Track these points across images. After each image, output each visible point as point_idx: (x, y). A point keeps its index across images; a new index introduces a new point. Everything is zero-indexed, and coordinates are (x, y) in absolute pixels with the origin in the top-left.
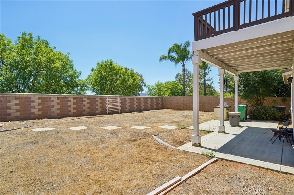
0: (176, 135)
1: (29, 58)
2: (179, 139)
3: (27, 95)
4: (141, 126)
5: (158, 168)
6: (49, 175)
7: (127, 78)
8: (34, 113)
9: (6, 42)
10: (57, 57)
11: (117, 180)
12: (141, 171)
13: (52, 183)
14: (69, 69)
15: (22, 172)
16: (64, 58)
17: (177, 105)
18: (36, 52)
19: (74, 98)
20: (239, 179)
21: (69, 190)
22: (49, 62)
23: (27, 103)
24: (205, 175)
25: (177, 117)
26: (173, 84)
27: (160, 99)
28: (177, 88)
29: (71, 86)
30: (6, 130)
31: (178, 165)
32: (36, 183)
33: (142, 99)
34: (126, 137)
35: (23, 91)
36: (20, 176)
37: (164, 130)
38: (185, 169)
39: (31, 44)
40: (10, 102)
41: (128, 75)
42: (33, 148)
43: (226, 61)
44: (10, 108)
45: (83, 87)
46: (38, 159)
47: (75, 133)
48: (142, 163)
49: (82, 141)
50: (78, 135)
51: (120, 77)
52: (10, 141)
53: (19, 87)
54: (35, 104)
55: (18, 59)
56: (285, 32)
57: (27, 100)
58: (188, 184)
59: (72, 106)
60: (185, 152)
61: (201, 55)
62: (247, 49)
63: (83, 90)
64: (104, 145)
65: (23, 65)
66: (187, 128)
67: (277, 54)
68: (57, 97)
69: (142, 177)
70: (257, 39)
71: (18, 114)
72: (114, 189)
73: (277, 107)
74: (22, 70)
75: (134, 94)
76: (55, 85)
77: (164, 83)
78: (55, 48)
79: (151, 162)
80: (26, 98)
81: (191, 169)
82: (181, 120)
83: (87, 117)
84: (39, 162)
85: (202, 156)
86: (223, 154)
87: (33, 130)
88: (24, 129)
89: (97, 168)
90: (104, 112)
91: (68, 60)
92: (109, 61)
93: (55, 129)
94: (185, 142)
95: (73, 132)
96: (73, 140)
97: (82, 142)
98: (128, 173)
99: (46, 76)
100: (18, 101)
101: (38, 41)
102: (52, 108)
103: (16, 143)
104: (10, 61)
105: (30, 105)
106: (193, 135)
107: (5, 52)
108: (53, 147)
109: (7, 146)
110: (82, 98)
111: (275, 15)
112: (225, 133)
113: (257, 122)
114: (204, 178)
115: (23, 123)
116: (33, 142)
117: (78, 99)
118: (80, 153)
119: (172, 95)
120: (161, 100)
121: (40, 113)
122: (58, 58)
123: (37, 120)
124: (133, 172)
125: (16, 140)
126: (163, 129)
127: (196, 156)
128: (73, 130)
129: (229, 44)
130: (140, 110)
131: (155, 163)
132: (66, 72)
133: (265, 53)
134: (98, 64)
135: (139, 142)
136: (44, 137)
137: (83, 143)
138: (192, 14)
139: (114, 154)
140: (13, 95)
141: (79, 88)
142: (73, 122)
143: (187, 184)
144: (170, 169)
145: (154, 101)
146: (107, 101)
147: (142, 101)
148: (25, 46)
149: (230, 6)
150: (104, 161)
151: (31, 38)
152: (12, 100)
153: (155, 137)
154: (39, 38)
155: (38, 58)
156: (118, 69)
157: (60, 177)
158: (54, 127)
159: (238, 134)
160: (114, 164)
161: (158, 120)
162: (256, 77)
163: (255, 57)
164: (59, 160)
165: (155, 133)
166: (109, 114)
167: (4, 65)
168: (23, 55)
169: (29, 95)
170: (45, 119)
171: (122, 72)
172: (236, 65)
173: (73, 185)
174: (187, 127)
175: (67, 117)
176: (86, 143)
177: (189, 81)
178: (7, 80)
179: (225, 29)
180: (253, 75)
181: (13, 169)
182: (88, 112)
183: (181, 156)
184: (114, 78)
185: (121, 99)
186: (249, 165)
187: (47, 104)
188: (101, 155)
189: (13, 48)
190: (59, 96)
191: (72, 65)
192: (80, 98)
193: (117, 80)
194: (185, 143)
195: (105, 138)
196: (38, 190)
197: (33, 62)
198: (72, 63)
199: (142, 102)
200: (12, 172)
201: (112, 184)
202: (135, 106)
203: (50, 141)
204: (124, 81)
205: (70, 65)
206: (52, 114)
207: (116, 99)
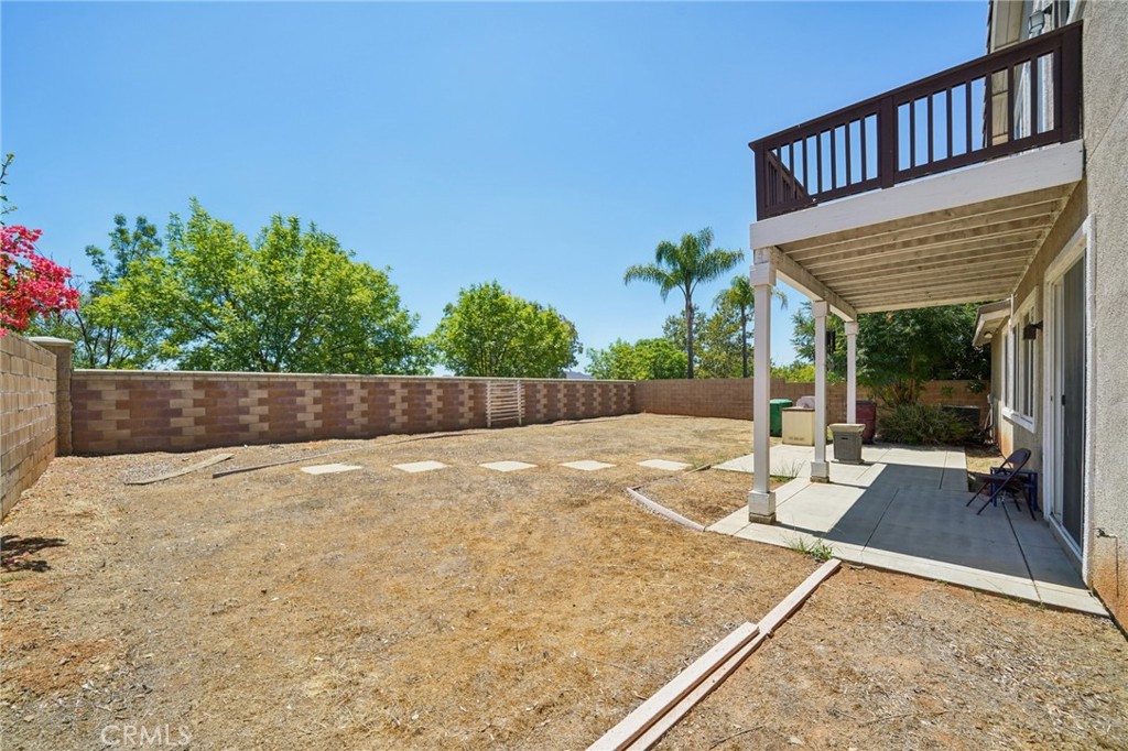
0: (693, 489)
1: (291, 280)
2: (703, 499)
3: (287, 377)
4: (587, 461)
5: (675, 591)
6: (363, 604)
7: (537, 330)
8: (303, 424)
9: (235, 241)
10: (359, 277)
11: (563, 628)
12: (628, 602)
13: (377, 629)
14: (388, 310)
15: (291, 594)
16: (376, 279)
17: (672, 404)
18: (308, 264)
19: (404, 386)
20: (933, 629)
21: (429, 656)
22: (338, 290)
23: (288, 398)
24: (821, 617)
25: (679, 436)
26: (658, 345)
27: (626, 387)
28: (668, 357)
29: (393, 353)
30: (238, 468)
31: (732, 582)
32: (333, 631)
33: (579, 387)
34: (554, 492)
35: (276, 368)
36: (288, 606)
37: (654, 474)
38: (755, 596)
39: (295, 243)
40: (246, 394)
41: (542, 323)
42: (310, 521)
43: (834, 281)
44: (246, 411)
45: (424, 355)
46: (328, 556)
47: (415, 480)
48: (622, 574)
49: (438, 504)
50: (423, 487)
51: (521, 327)
52: (251, 499)
53: (266, 356)
54: (307, 400)
55: (263, 284)
56: (1035, 192)
57: (286, 390)
58: (781, 646)
59: (398, 407)
60: (736, 542)
61: (777, 259)
62: (906, 244)
63: (423, 364)
64: (497, 515)
65: (276, 299)
66: (715, 467)
67: (987, 259)
68: (362, 383)
69: (636, 621)
70: (947, 212)
71: (266, 426)
72: (560, 660)
73: (958, 410)
74: (274, 313)
75: (555, 375)
76: (352, 351)
77: (633, 343)
78: (353, 254)
79: (648, 573)
80: (284, 384)
81: (777, 596)
82: (691, 443)
83: (436, 434)
84: (331, 564)
85: (792, 555)
86: (848, 545)
87: (305, 470)
88: (283, 467)
89: (495, 587)
90: (480, 422)
91: (387, 285)
92: (491, 286)
93: (359, 467)
94: (724, 508)
95: (410, 476)
96: (413, 499)
97: (438, 506)
98: (589, 607)
99: (330, 326)
100: (264, 394)
101: (312, 236)
102: (348, 413)
103: (268, 504)
104: (246, 290)
105: (294, 402)
106: (753, 492)
107: (233, 266)
108: (363, 521)
109: (245, 514)
110: (424, 385)
111: (1032, 133)
112: (829, 482)
113: (909, 451)
114: (822, 627)
115: (278, 450)
116: (307, 506)
117: (413, 388)
118: (437, 539)
119: (657, 376)
120: (629, 390)
121: (319, 423)
122: (362, 281)
123: (311, 443)
124: (603, 603)
125: (265, 498)
126: (649, 469)
127: (772, 553)
128: (408, 473)
129: (857, 229)
130: (573, 416)
131: (662, 576)
132: (382, 317)
133: (953, 256)
134: (462, 293)
135: (593, 507)
136: (335, 489)
137: (442, 510)
138: (750, 145)
139: (534, 542)
140: (253, 376)
141: (414, 359)
142: (403, 450)
143: (778, 648)
144: (711, 595)
145: (610, 391)
146: (489, 392)
147: (578, 391)
148: (281, 250)
149: (866, 119)
150: (509, 564)
151: (295, 228)
152: (251, 392)
153: (635, 493)
154: (314, 230)
155: (313, 281)
156: (513, 306)
157: (396, 612)
158: (358, 464)
159: (868, 485)
160: (541, 576)
161: (630, 446)
162: (905, 323)
163: (920, 268)
164: (385, 560)
165: (632, 483)
166: (494, 426)
167: (230, 300)
168: (274, 273)
169: (291, 377)
170: (330, 441)
171: (524, 314)
172: (857, 290)
173: (437, 640)
174: (715, 464)
175: (386, 435)
176: (450, 510)
177: (700, 339)
178: (236, 338)
179: (838, 186)
180: (893, 319)
181: (268, 582)
182: (440, 423)
183: (732, 554)
184: (502, 332)
185: (526, 386)
186: (941, 582)
187: (336, 400)
188: (497, 548)
189: (250, 257)
190: (365, 381)
191: (397, 299)
192: (419, 385)
193: (511, 335)
194: (726, 514)
195: (498, 496)
196: (341, 651)
197: (300, 292)
198: (396, 293)
199: (578, 395)
200: (264, 592)
201: (552, 641)
202: (560, 405)
203: (352, 504)
204: (531, 338)
205: (391, 299)
206: (349, 427)
207: (511, 388)
